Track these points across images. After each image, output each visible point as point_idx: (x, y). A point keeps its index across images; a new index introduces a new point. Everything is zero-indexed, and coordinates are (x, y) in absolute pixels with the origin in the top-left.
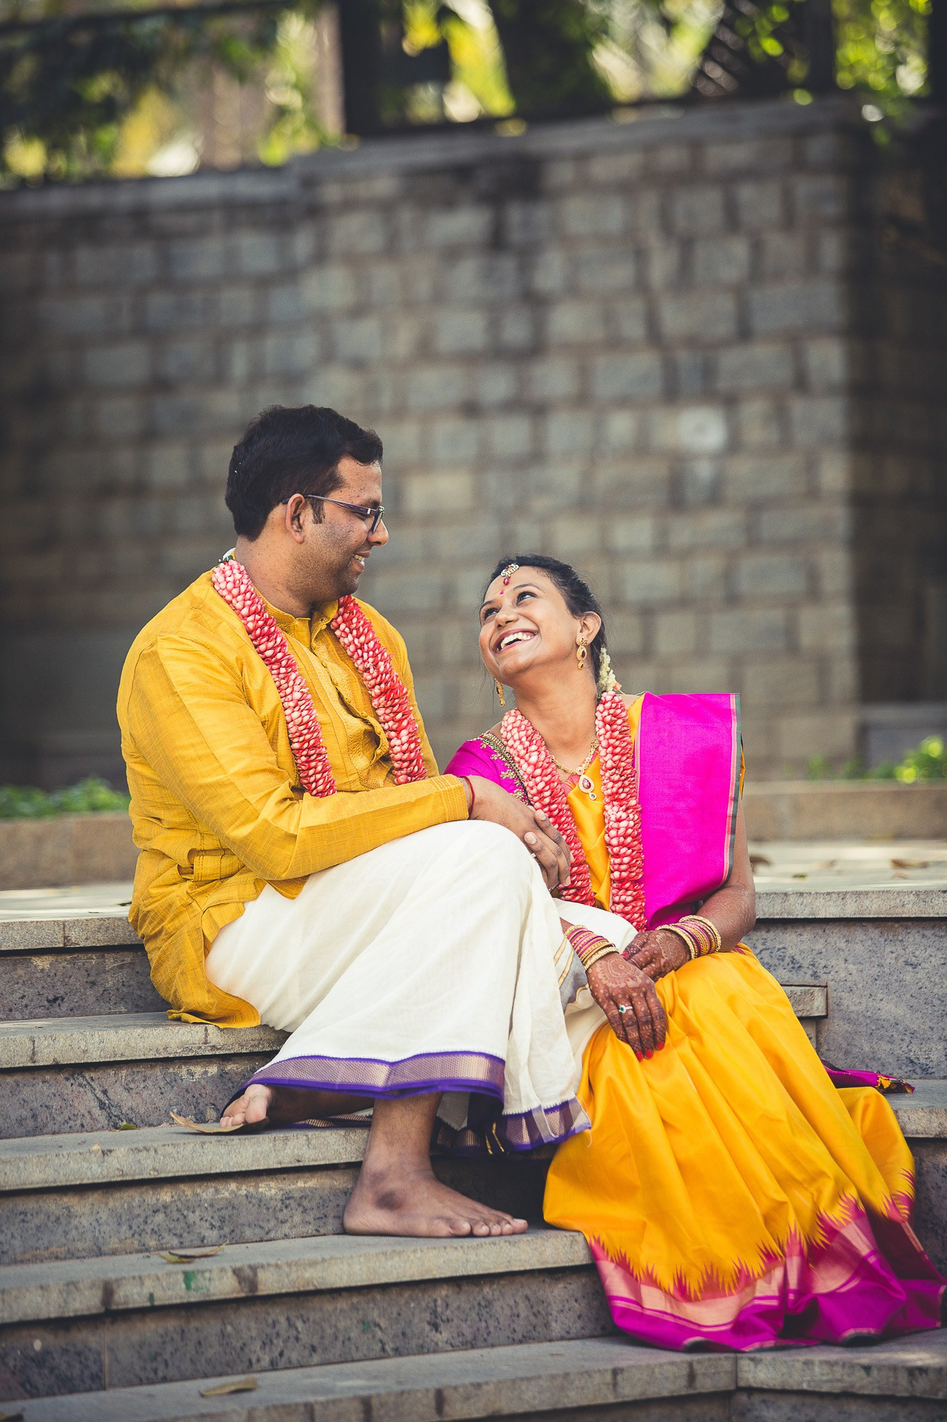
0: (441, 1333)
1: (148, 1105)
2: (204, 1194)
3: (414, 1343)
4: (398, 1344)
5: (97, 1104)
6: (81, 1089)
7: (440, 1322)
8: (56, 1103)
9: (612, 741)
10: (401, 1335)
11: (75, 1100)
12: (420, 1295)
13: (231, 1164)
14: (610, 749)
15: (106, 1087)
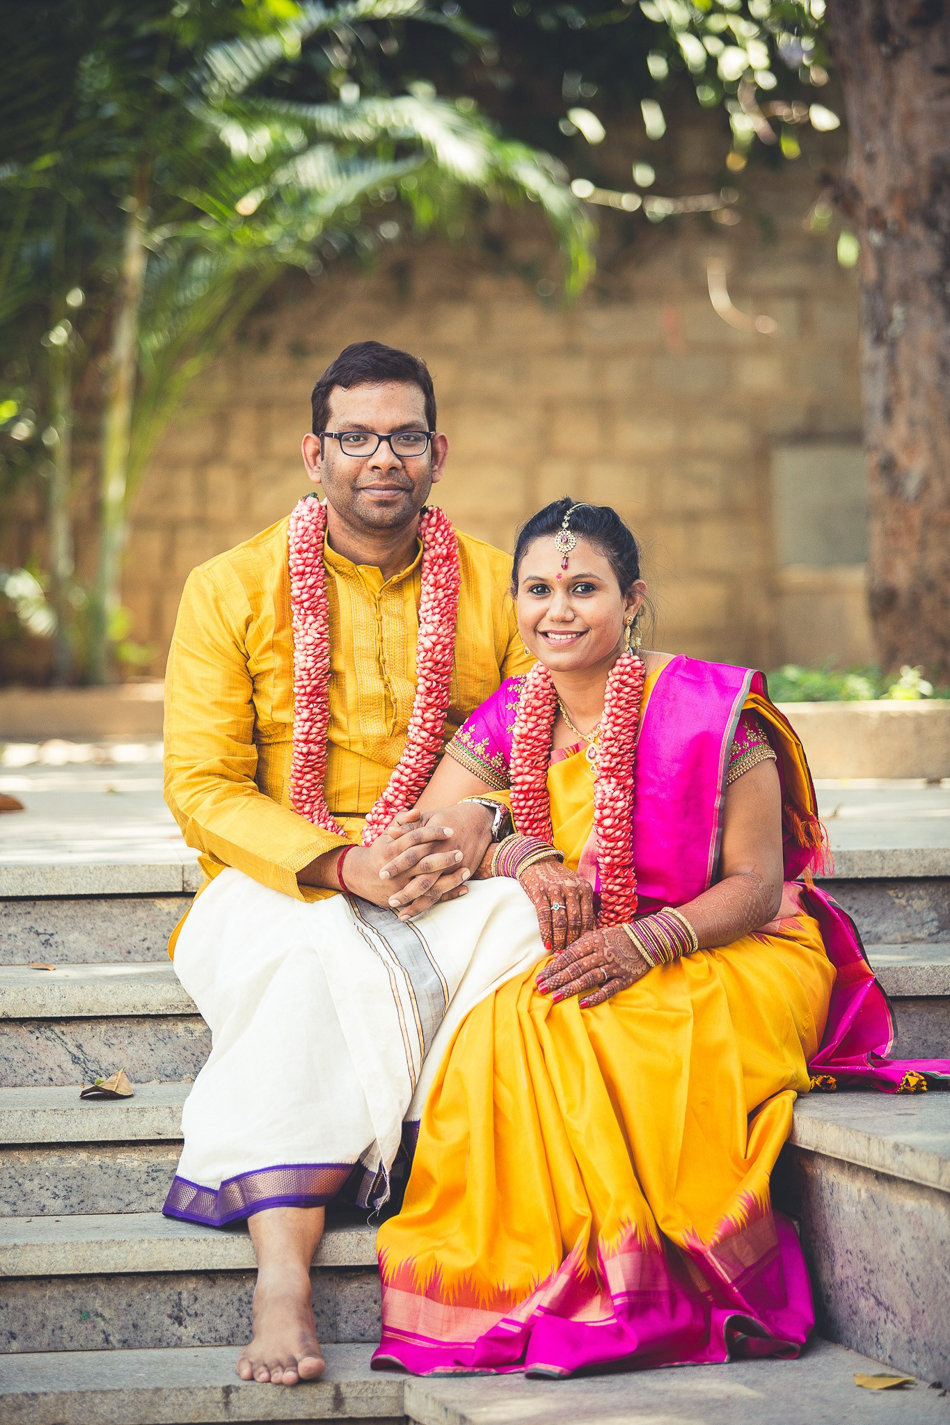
0: (186, 1327)
1: (135, 1061)
2: (45, 1162)
3: (148, 1336)
4: (126, 1336)
5: (69, 1058)
6: (49, 1043)
7: (186, 1316)
8: (18, 1056)
9: (615, 710)
10: (131, 1326)
11: (41, 1053)
12: (159, 1286)
13: (70, 1133)
14: (612, 718)
15: (81, 1042)
